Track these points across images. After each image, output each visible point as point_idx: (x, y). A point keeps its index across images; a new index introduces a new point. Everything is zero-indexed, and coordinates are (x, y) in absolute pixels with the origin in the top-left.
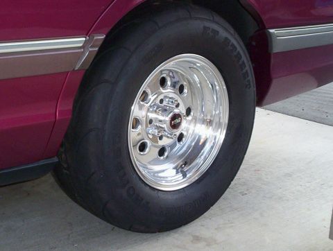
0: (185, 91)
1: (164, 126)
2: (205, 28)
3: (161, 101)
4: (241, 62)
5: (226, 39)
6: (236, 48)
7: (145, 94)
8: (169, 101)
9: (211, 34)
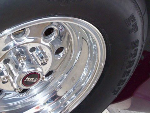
0: (61, 54)
1: (16, 75)
2: (133, 17)
3: (33, 49)
4: (128, 70)
5: (138, 41)
6: (136, 56)
7: (23, 32)
8: (39, 54)
9: (131, 27)
